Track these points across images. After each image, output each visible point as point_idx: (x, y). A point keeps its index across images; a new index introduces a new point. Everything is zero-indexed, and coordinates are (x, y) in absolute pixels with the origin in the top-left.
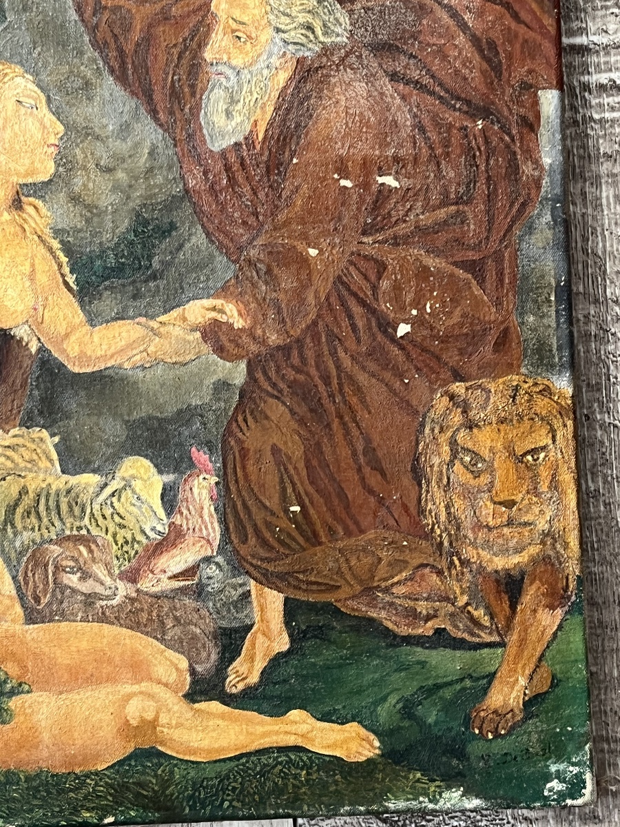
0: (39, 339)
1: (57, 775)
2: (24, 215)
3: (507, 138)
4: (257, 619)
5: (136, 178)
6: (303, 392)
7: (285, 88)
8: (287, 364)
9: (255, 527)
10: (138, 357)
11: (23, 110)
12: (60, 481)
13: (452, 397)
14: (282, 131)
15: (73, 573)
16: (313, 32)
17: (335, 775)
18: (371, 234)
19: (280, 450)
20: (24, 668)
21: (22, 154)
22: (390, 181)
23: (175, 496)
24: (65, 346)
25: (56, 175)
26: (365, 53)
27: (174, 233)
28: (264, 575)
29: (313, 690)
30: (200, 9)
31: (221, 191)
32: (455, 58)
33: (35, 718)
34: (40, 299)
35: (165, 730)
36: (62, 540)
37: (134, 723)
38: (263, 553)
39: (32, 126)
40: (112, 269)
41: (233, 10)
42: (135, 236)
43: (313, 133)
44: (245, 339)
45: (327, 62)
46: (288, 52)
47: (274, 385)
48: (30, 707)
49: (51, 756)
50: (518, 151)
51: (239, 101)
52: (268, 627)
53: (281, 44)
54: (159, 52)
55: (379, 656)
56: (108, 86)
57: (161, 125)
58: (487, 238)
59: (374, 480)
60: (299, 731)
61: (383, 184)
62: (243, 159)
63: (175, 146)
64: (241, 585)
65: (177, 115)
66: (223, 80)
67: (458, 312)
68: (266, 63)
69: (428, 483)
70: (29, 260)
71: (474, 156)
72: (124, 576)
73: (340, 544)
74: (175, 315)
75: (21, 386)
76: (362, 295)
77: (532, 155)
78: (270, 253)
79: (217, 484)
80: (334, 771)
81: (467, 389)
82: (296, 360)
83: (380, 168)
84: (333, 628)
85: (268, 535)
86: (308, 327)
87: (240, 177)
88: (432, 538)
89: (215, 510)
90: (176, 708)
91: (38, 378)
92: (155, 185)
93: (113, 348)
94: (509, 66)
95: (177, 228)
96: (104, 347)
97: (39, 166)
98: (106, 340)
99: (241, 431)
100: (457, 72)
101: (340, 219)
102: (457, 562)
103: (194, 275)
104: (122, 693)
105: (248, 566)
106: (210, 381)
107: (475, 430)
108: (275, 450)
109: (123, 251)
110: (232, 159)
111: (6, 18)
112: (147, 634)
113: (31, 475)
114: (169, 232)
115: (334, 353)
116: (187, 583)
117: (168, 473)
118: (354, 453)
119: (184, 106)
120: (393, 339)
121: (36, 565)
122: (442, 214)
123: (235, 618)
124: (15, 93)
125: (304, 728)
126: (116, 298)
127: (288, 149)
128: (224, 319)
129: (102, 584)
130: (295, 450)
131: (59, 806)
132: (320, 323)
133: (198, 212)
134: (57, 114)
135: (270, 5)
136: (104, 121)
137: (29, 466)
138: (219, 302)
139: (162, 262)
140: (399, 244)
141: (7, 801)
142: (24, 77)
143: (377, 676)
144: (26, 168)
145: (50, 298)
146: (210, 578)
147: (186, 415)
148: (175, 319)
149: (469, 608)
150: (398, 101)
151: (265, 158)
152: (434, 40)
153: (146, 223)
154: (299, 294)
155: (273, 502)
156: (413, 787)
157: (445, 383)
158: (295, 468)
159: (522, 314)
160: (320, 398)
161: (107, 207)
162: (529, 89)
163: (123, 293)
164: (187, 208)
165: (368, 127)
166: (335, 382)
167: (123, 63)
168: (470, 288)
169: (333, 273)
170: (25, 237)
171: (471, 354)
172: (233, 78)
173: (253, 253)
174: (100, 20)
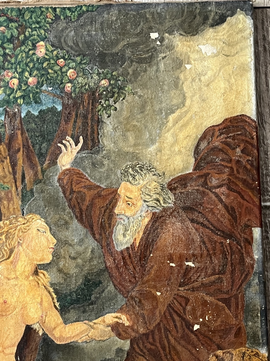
0: (43, 330)
2: (39, 278)
3: (239, 247)
5: (86, 262)
6: (154, 353)
7: (147, 225)
8: (147, 342)
10: (84, 338)
11: (40, 233)
13: (217, 357)
14: (146, 243)
16: (159, 202)
18: (183, 287)
21: (39, 252)
22: (191, 264)
24: (54, 333)
25: (53, 260)
26: (180, 210)
27: (101, 285)
30: (113, 192)
31: (120, 268)
32: (218, 214)
34: (44, 313)
39: (43, 240)
40: (75, 300)
41: (127, 193)
42: (85, 286)
43: (159, 244)
44: (130, 330)
45: (165, 214)
46: (149, 210)
47: (141, 350)
50: (244, 252)
51: (128, 230)
53: (146, 207)
54: (96, 210)
56: (75, 224)
57: (96, 240)
58: (232, 289)
61: (188, 265)
62: (130, 254)
63: (102, 248)
65: (103, 236)
66: (122, 221)
68: (140, 215)
70: (40, 297)
71: (226, 254)
74: (100, 320)
75: (35, 350)
76: (179, 312)
77: (250, 254)
78: (141, 294)
81: (223, 353)
82: (151, 340)
83: (186, 259)
86: (156, 326)
87: (129, 262)
91: (42, 346)
92: (93, 265)
93: (74, 334)
94: (240, 218)
95: (102, 283)
96: (70, 333)
97: (45, 257)
98: (71, 330)
100: (218, 220)
101: (170, 280)
103: (109, 303)
106: (115, 348)
109: (79, 292)
110: (126, 254)
111: (34, 196)
114: (99, 284)
115: (167, 337)
119: (106, 232)
120: (192, 331)
122: (213, 278)
124: (37, 226)
126: (76, 313)
127: (148, 250)
128: (121, 321)
132: (161, 324)
133: (111, 276)
134: (54, 235)
135: (142, 191)
136: (73, 238)
138: (118, 315)
139: (95, 297)
140: (194, 291)
142: (41, 220)
144: (40, 258)
145: (48, 312)
148: (100, 322)
150: (194, 231)
151: (139, 254)
152: (209, 206)
153: (89, 281)
154: (152, 311)
157: (214, 350)
159: (246, 322)
160: (161, 356)
161: (73, 274)
162: (248, 228)
163: (79, 310)
164: (106, 274)
165: (182, 241)
166: (167, 349)
167: (81, 214)
168: (225, 310)
169: (167, 302)
170: (39, 287)
171: (225, 339)
172: (126, 220)
173: (133, 294)
174: (72, 197)
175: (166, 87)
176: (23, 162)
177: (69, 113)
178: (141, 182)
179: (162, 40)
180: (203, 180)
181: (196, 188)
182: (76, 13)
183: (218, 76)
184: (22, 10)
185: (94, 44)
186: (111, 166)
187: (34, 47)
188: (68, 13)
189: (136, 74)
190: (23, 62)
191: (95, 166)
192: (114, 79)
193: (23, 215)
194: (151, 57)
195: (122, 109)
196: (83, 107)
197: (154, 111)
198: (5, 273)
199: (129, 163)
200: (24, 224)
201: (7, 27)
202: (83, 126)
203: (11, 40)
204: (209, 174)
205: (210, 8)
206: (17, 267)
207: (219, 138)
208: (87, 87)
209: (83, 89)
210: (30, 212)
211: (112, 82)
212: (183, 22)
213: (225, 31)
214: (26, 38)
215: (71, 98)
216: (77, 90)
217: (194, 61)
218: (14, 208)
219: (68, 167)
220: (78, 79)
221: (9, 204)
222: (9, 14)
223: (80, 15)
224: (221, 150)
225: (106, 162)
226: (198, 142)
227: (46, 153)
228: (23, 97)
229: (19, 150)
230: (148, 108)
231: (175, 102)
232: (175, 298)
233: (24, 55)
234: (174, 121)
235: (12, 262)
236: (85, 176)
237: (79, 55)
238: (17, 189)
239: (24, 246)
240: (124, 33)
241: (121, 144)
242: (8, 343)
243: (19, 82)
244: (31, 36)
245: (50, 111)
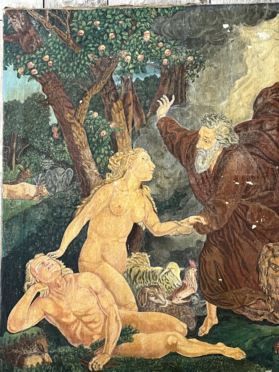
0: (146, 226)
1: (146, 359)
2: (143, 190)
4: (208, 313)
5: (176, 181)
6: (223, 244)
7: (220, 156)
8: (219, 236)
9: (208, 284)
11: (144, 161)
12: (150, 269)
13: (269, 247)
14: (218, 168)
15: (153, 297)
16: (228, 141)
17: (232, 364)
18: (244, 198)
19: (216, 262)
20: (138, 325)
21: (143, 173)
22: (250, 183)
23: (184, 274)
24: (153, 228)
25: (153, 179)
26: (243, 147)
27: (186, 196)
28: (211, 300)
29: (225, 336)
30: (195, 133)
31: (200, 185)
32: (270, 149)
33: (140, 341)
34: (146, 215)
35: (180, 347)
36: (150, 287)
37: (170, 344)
38: (210, 293)
39: (146, 165)
40: (168, 206)
41: (205, 134)
42: (175, 197)
43: (228, 169)
44: (206, 228)
45: (232, 149)
46: (221, 146)
47: (215, 242)
48: (139, 337)
49: (145, 353)
51: (206, 159)
52: (211, 316)
53: (219, 144)
54: (183, 145)
55: (246, 327)
56: (168, 154)
57: (183, 166)
59: (245, 272)
60: (221, 349)
61: (248, 184)
62: (207, 176)
63: (187, 172)
64: (204, 303)
65: (188, 163)
66: (202, 153)
67: (270, 222)
68: (214, 149)
69: (261, 274)
70: (144, 203)
71: (276, 176)
72: (168, 298)
73: (234, 291)
75: (140, 240)
76: (241, 216)
79: (197, 271)
80: (231, 362)
81: (273, 245)
82: (221, 235)
83: (247, 179)
84: (232, 318)
85: (212, 288)
86: (225, 225)
87: (206, 181)
88: (263, 290)
89: (196, 279)
90: (183, 340)
91: (145, 238)
92: (181, 183)
93: (167, 229)
96: (165, 229)
97: (148, 176)
98: (165, 227)
99: (205, 255)
100: (270, 152)
101: (235, 193)
102: (270, 299)
103: (192, 209)
104: (167, 335)
105: (206, 297)
106: (196, 240)
107: (276, 258)
108: (215, 262)
109: (171, 201)
110: (204, 175)
111: (140, 135)
112: (175, 316)
113: (141, 267)
114: (185, 196)
115: (233, 233)
116: (187, 301)
117: (182, 267)
118: (239, 264)
119: (190, 160)
120: (251, 229)
121: (142, 293)
122: (266, 193)
123: (202, 313)
124: (142, 156)
125: (222, 348)
126: (168, 215)
127: (220, 173)
128: (200, 222)
129: (161, 300)
130: (221, 262)
131: (146, 369)
132: (229, 224)
133: (193, 191)
135: (216, 133)
136: (167, 164)
137: (141, 264)
138: (199, 217)
139: (182, 205)
140: (253, 201)
141: (131, 367)
142: (145, 152)
143: (245, 333)
144: (144, 177)
145: (149, 214)
146: (194, 300)
147: (188, 250)
148: (186, 221)
149: (274, 313)
150: (253, 160)
151: (213, 176)
152: (264, 143)
153: (178, 193)
154: (223, 215)
155: (214, 278)
156: (256, 369)
157: (267, 243)
158: (221, 267)
160: (228, 246)
161: (167, 189)
163: (171, 213)
164: (190, 189)
165: (244, 167)
166: (233, 241)
167: (173, 148)
168: (274, 215)
169: (233, 209)
170: (143, 197)
171: (275, 235)
172: (205, 153)
173: (209, 203)
174: (167, 136)
175: (233, 61)
176: (133, 113)
177: (165, 79)
178: (215, 126)
179: (231, 29)
180: (260, 125)
181: (254, 131)
182: (171, 11)
183: (271, 53)
184: (134, 10)
185: (183, 32)
186: (194, 115)
187: (142, 34)
188: (166, 12)
189: (212, 52)
190: (134, 44)
191: (183, 115)
192: (197, 56)
193: (133, 148)
194: (223, 41)
195: (202, 77)
196: (175, 75)
197: (225, 78)
198: (120, 187)
199: (207, 114)
200: (133, 154)
201: (124, 21)
202: (175, 88)
203: (126, 30)
204: (264, 121)
205: (265, 8)
206: (128, 183)
207: (271, 96)
208: (178, 61)
209: (176, 62)
210: (137, 146)
211: (195, 58)
212: (246, 17)
213: (276, 23)
214: (137, 28)
215: (167, 69)
216: (171, 63)
217: (254, 43)
218: (127, 144)
219: (164, 116)
220: (172, 55)
221: (123, 141)
222: (126, 12)
223: (174, 13)
224: (273, 104)
225: (190, 113)
226: (256, 99)
227: (149, 107)
228: (134, 68)
229: (130, 104)
230: (221, 75)
231: (240, 71)
232: (238, 206)
233: (135, 40)
234: (239, 84)
235: (125, 180)
236: (176, 122)
237: (173, 40)
238: (129, 130)
239: (133, 169)
240: (204, 24)
241: (201, 100)
242: (121, 235)
243: (132, 58)
244: (140, 27)
245: (152, 78)
